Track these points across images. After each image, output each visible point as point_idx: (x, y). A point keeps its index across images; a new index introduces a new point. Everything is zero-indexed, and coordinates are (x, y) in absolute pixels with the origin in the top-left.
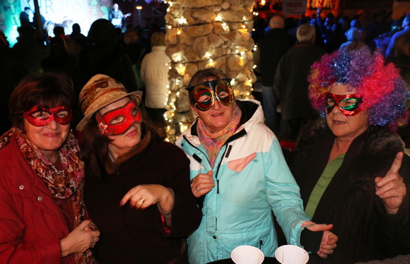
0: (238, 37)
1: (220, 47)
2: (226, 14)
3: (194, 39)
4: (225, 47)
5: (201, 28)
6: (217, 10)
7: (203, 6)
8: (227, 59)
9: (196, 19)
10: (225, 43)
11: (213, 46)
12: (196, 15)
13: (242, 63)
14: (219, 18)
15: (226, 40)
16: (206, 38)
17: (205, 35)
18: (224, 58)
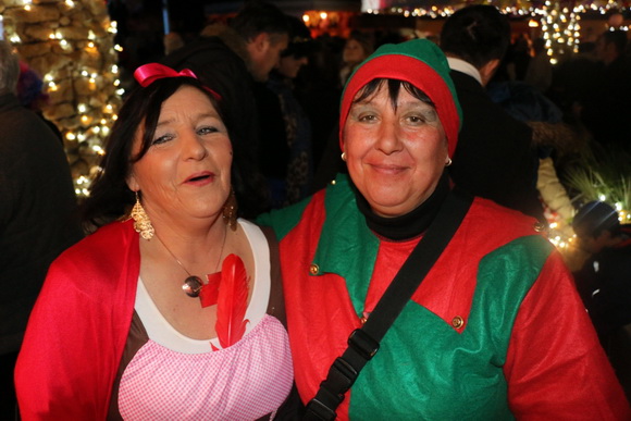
0: (84, 57)
1: (64, 68)
2: (67, 30)
3: (29, 59)
4: (70, 68)
5: (35, 48)
6: (55, 25)
7: (37, 21)
8: (73, 81)
9: (29, 37)
10: (71, 64)
11: (55, 67)
12: (29, 31)
13: (93, 87)
14: (59, 35)
15: (70, 60)
16: (43, 60)
17: (44, 55)
18: (70, 81)
